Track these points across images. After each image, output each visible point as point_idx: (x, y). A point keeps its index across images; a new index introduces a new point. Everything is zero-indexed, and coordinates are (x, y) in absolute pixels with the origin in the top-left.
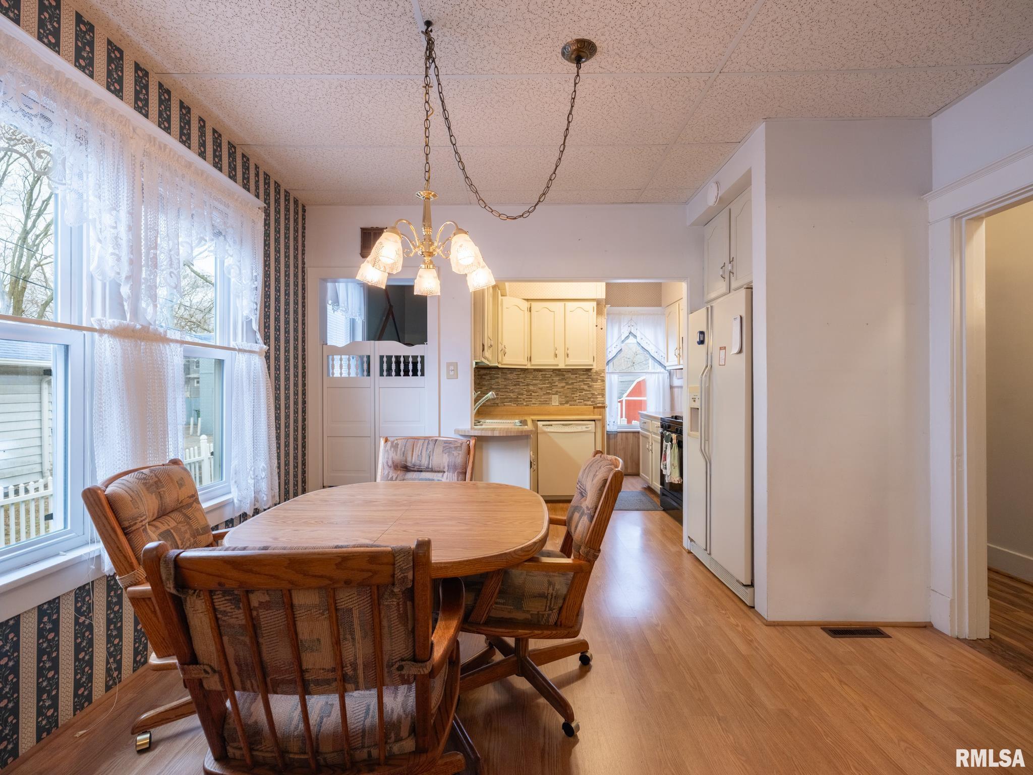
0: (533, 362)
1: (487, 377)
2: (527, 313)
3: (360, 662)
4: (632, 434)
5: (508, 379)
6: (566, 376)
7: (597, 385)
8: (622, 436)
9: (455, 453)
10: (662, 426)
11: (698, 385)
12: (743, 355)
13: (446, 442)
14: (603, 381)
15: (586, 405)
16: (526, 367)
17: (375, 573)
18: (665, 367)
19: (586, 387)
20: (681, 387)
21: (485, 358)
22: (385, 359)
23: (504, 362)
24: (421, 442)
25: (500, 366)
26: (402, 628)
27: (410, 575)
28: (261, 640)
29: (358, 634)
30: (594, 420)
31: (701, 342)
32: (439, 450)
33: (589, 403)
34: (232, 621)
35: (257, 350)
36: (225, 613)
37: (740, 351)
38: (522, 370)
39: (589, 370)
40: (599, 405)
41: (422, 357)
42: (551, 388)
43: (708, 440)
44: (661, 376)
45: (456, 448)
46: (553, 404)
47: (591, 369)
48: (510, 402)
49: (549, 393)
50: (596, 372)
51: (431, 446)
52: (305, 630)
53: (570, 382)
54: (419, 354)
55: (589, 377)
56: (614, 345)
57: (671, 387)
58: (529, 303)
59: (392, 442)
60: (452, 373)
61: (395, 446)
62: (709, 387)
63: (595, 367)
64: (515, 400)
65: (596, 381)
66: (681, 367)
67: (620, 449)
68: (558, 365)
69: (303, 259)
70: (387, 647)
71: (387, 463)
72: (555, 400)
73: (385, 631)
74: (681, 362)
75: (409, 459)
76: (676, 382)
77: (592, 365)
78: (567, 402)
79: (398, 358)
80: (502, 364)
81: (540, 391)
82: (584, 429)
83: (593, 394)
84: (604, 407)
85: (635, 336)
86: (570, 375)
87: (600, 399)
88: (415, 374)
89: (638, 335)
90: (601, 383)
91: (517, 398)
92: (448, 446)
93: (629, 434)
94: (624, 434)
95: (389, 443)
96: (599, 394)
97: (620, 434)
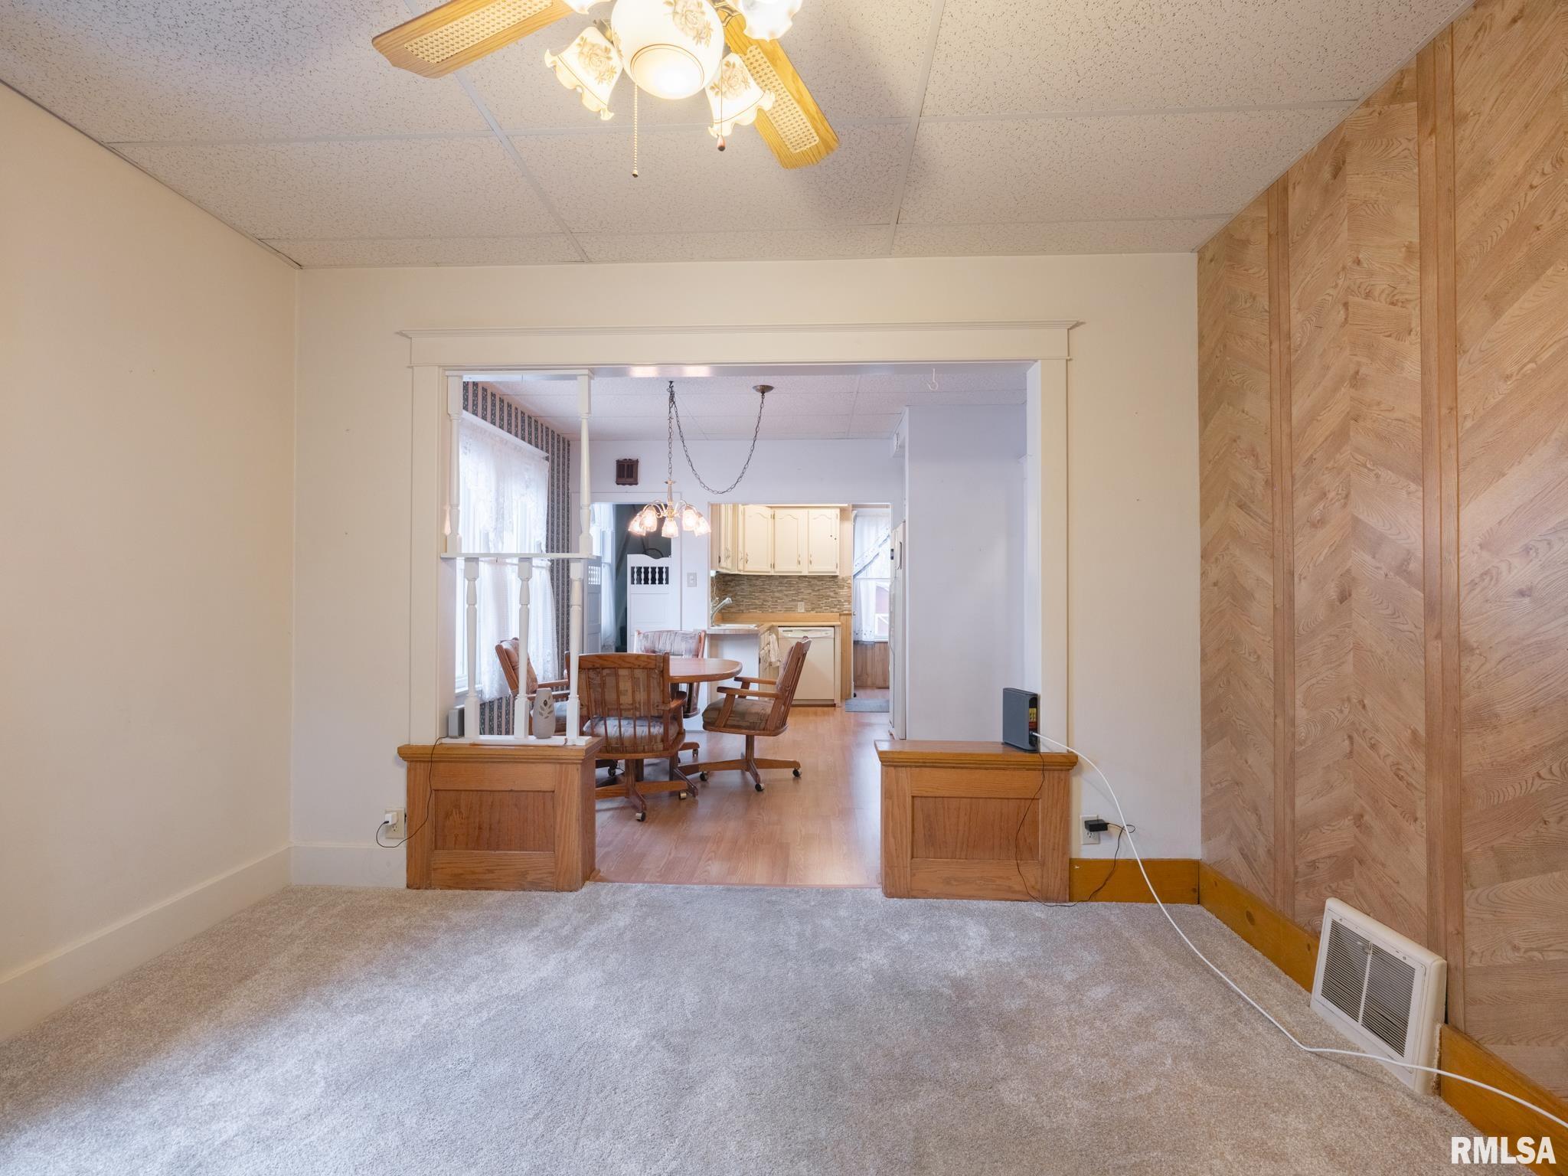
0: (776, 570)
1: (732, 584)
2: (771, 521)
3: (642, 701)
5: (755, 585)
6: (813, 582)
7: (844, 592)
8: (881, 646)
9: (691, 641)
13: (683, 634)
14: (854, 588)
15: (830, 611)
16: (770, 574)
17: (649, 663)
19: (832, 594)
21: (723, 568)
22: (635, 570)
23: (746, 570)
24: (665, 634)
25: (742, 573)
26: (658, 689)
27: (662, 665)
28: (606, 690)
29: (642, 690)
30: (834, 626)
32: (678, 639)
33: (836, 610)
34: (595, 682)
35: (545, 566)
36: (593, 679)
38: (767, 576)
39: (834, 577)
40: (845, 612)
41: (667, 568)
42: (797, 594)
45: (691, 638)
46: (799, 611)
47: (837, 576)
48: (756, 608)
49: (793, 600)
50: (843, 579)
51: (672, 637)
52: (622, 686)
53: (817, 588)
54: (664, 566)
55: (834, 584)
56: (871, 549)
58: (773, 510)
59: (644, 634)
60: (692, 582)
61: (646, 637)
63: (840, 574)
64: (761, 607)
65: (841, 587)
68: (801, 572)
69: (568, 486)
70: (652, 697)
71: (641, 649)
72: (801, 607)
73: (652, 689)
75: (657, 646)
77: (835, 572)
78: (813, 609)
79: (646, 569)
80: (744, 571)
81: (785, 597)
82: (823, 634)
83: (839, 601)
84: (850, 614)
86: (816, 582)
87: (846, 606)
88: (661, 582)
90: (848, 590)
91: (763, 604)
92: (685, 637)
95: (642, 635)
96: (845, 601)
97: (878, 645)
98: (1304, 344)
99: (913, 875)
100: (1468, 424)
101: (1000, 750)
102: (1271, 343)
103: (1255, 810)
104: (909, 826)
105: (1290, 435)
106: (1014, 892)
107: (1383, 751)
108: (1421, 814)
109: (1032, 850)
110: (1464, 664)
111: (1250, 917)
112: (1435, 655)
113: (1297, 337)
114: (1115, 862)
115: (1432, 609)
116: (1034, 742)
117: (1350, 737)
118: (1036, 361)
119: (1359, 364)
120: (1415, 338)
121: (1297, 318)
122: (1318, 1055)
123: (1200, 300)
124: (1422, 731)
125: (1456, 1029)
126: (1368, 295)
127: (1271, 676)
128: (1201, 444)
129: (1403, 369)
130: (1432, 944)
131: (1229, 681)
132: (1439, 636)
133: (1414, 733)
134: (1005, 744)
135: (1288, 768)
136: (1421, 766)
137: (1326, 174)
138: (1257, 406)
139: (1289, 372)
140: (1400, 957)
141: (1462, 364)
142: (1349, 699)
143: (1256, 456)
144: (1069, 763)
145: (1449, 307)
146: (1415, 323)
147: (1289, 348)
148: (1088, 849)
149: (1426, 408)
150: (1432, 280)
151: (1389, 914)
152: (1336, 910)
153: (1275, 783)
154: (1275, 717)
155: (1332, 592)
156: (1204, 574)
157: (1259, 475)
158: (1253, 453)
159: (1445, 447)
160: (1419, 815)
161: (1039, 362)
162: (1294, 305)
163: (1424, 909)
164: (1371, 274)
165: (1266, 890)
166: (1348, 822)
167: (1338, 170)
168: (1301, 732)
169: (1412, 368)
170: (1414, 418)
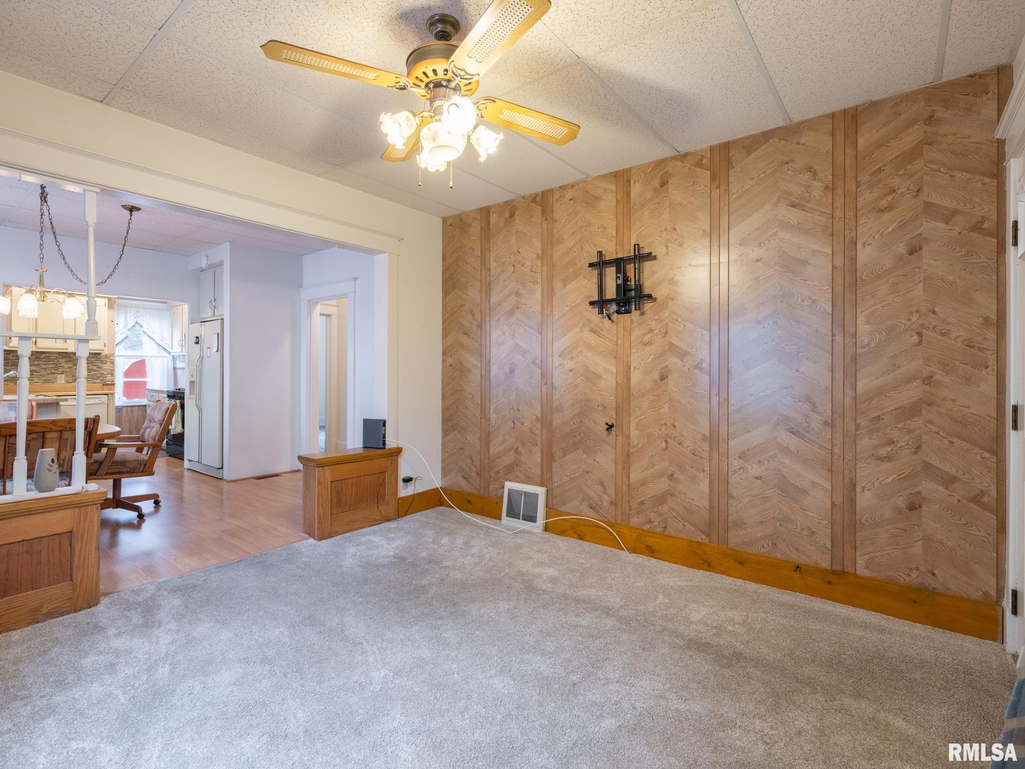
4: (137, 407)
7: (107, 366)
8: (127, 410)
10: (168, 396)
11: (195, 368)
12: (219, 352)
14: (113, 363)
15: (94, 383)
18: (169, 353)
19: (95, 368)
20: (183, 369)
27: (95, 425)
30: (105, 395)
31: (197, 343)
33: (99, 381)
37: (218, 351)
39: (99, 354)
40: (107, 383)
42: (56, 368)
43: (200, 399)
44: (165, 360)
46: (59, 382)
47: (100, 353)
49: (54, 373)
50: (106, 356)
55: (98, 359)
56: (121, 333)
57: (175, 369)
62: (201, 369)
63: (106, 352)
65: (105, 363)
66: (184, 354)
67: (125, 421)
72: (61, 379)
74: (184, 350)
76: (179, 365)
77: (103, 350)
78: (73, 381)
81: (44, 371)
82: (97, 401)
83: (102, 374)
84: (113, 385)
85: (141, 326)
87: (109, 377)
89: (144, 324)
90: (111, 365)
93: (134, 408)
94: (129, 408)
96: (108, 374)
97: (126, 408)
98: (497, 275)
99: (331, 525)
100: (556, 318)
101: (361, 451)
102: (481, 271)
103: (471, 458)
104: (330, 498)
105: (490, 309)
106: (376, 520)
107: (526, 425)
108: (539, 443)
109: (383, 498)
110: (554, 392)
111: (469, 502)
112: (544, 390)
113: (493, 271)
114: (414, 495)
115: (544, 375)
116: (384, 443)
117: (513, 422)
118: (385, 253)
119: (519, 289)
120: (539, 285)
121: (493, 265)
122: (515, 533)
123: (443, 240)
124: (540, 416)
125: (549, 508)
126: (523, 265)
127: (479, 403)
128: (443, 304)
129: (535, 295)
130: (542, 485)
131: (457, 407)
132: (546, 384)
133: (537, 417)
134: (364, 447)
135: (486, 438)
136: (539, 427)
137: (507, 215)
138: (474, 293)
139: (489, 284)
140: (533, 492)
141: (554, 298)
142: (513, 408)
143: (473, 315)
144: (398, 451)
145: (550, 279)
146: (539, 280)
147: (490, 275)
148: (405, 491)
149: (543, 310)
150: (545, 268)
151: (528, 480)
152: (509, 485)
153: (481, 445)
154: (481, 419)
155: (507, 369)
156: (444, 361)
157: (474, 322)
158: (472, 312)
159: (548, 323)
160: (538, 443)
161: (387, 254)
162: (492, 259)
163: (540, 474)
164: (524, 258)
165: (476, 488)
166: (512, 452)
167: (512, 215)
168: (493, 423)
169: (538, 295)
170: (538, 312)
